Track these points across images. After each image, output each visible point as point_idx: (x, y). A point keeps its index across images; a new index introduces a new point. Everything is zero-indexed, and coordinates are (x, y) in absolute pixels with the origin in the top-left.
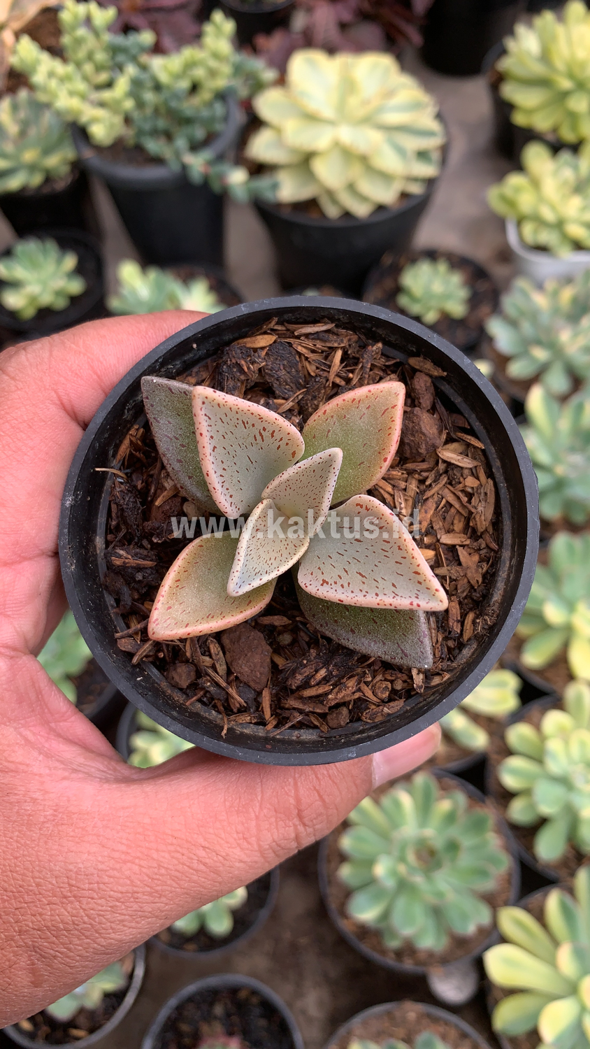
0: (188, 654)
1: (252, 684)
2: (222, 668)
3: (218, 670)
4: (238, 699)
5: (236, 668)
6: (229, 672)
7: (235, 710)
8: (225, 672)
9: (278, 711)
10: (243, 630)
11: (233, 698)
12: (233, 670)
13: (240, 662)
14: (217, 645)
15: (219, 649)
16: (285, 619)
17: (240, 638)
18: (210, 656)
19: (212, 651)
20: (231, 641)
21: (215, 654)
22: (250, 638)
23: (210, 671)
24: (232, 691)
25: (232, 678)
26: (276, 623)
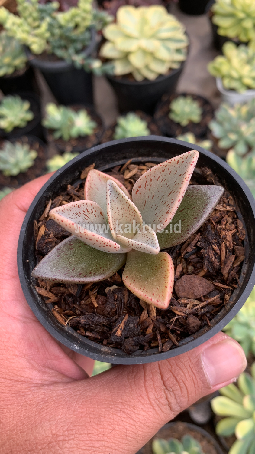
0: (183, 315)
1: (210, 290)
2: (196, 302)
3: (196, 304)
4: (215, 298)
5: (198, 294)
6: (200, 300)
7: (221, 302)
8: (199, 301)
9: (228, 282)
10: (179, 283)
11: (214, 301)
12: (199, 297)
13: (196, 291)
14: (183, 299)
15: (185, 299)
16: (180, 265)
17: (183, 286)
18: (188, 304)
19: (186, 302)
20: (183, 292)
21: (187, 301)
22: (185, 281)
23: (196, 308)
24: (210, 300)
25: (203, 298)
26: (181, 269)
